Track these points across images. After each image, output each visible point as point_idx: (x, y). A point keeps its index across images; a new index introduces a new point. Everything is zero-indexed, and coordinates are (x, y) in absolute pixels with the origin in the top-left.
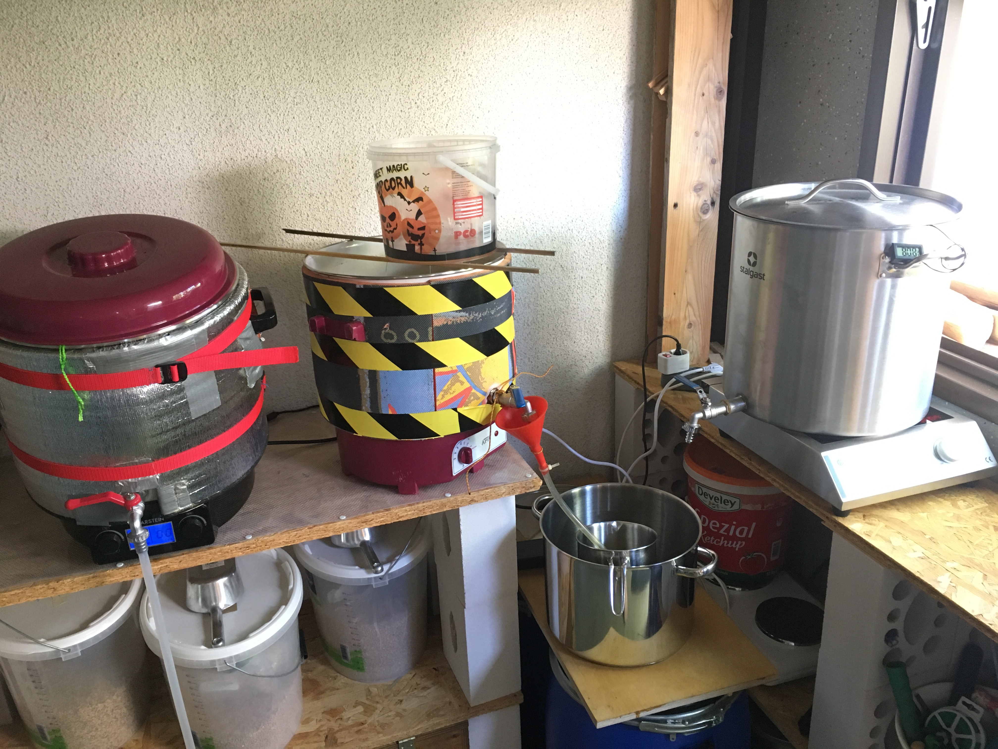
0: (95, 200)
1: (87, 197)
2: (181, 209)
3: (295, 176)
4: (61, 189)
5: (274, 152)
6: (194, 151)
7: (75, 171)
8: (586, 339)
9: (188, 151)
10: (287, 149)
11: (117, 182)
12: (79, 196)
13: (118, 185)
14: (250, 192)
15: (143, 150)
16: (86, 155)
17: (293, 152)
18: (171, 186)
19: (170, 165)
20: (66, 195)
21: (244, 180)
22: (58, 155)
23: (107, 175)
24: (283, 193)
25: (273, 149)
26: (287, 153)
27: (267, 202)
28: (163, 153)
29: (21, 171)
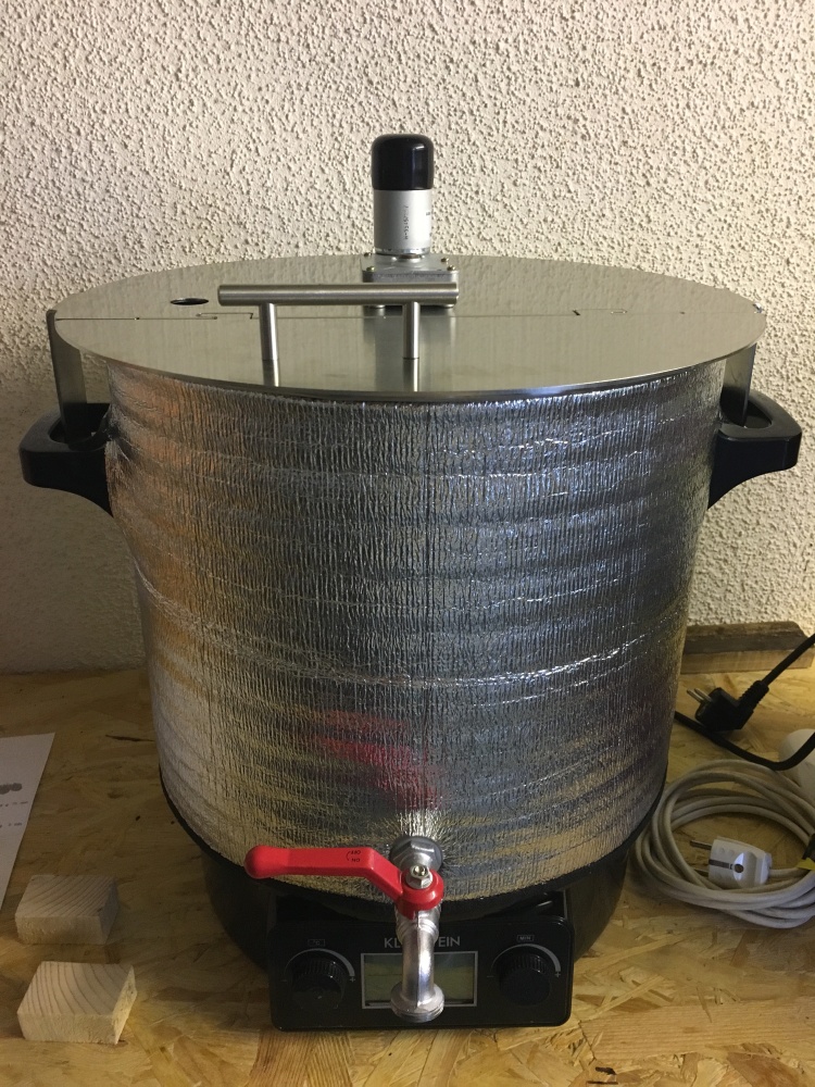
0: (337, 146)
1: (319, 136)
2: (515, 184)
3: (788, 121)
4: (268, 109)
5: (755, 54)
6: (576, 36)
7: (304, 66)
9: (561, 35)
10: (787, 50)
11: (390, 102)
12: (304, 131)
13: (391, 112)
14: (675, 154)
15: (461, 22)
16: (333, 25)
17: (799, 57)
18: (505, 122)
19: (514, 68)
20: (276, 125)
21: (669, 123)
22: (272, 19)
23: (370, 82)
24: (748, 161)
25: (757, 46)
26: (785, 59)
27: (706, 182)
28: (504, 36)
29: (188, 56)
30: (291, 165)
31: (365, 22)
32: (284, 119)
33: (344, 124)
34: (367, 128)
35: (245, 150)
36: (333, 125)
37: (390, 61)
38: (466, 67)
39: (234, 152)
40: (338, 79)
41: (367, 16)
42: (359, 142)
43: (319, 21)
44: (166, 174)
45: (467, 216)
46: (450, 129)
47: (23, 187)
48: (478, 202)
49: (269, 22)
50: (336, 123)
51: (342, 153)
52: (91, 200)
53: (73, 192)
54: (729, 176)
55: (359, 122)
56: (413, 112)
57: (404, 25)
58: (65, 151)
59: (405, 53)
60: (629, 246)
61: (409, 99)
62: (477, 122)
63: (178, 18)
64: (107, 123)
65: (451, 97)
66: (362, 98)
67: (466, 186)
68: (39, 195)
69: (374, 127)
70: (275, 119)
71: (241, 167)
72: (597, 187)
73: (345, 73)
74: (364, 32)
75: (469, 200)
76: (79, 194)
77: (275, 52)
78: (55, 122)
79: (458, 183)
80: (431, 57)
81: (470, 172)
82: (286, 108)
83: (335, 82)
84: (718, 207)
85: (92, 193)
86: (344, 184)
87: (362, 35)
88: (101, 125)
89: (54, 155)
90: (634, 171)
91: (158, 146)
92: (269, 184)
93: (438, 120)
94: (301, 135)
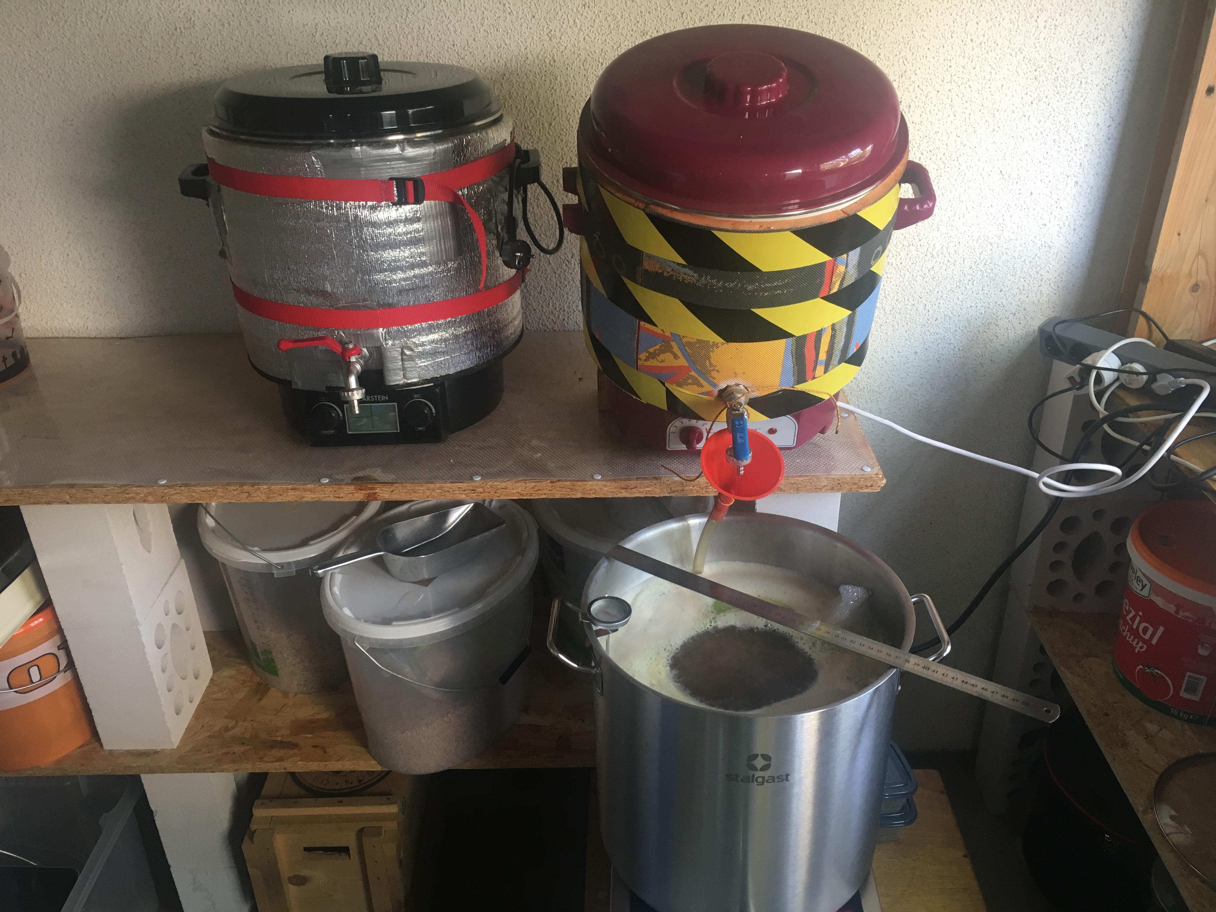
0: (372, 20)
1: (363, 15)
2: (474, 40)
8: (1021, 288)
12: (354, 12)
14: (563, 23)
18: (464, 6)
21: (557, 5)
24: (607, 26)
27: (584, 39)
30: (348, 31)
32: (342, 6)
33: (376, 9)
35: (323, 23)
39: (317, 24)
42: (384, 18)
44: (281, 37)
46: (434, 10)
47: (205, 45)
48: (455, 50)
50: (371, 7)
51: (376, 24)
52: (241, 52)
53: (232, 48)
54: (597, 35)
55: (384, 7)
58: (226, 25)
60: (545, 75)
62: (449, 6)
64: (248, 10)
67: (447, 42)
68: (214, 49)
69: (392, 10)
71: (321, 33)
72: (522, 42)
76: (235, 49)
78: (220, 10)
79: (442, 40)
81: (448, 34)
84: (593, 53)
85: (242, 48)
86: (379, 42)
88: (245, 11)
89: (221, 28)
90: (541, 32)
91: (276, 22)
92: (337, 42)
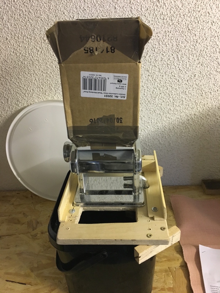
31: (189, 12)
34: (187, 42)
36: (177, 42)
37: (195, 23)
38: (218, 23)
40: (179, 29)
41: (190, 11)
43: (176, 13)
45: (213, 66)
49: (161, 14)
56: (200, 37)
57: (200, 13)
59: (200, 20)
61: (200, 34)
63: (136, 15)
65: (212, 32)
66: (186, 34)
70: (160, 41)
73: (182, 27)
74: (189, 15)
75: (214, 61)
77: (162, 23)
80: (208, 21)
82: (164, 38)
83: (179, 30)
87: (188, 16)
93: (208, 39)
94: (167, 45)
